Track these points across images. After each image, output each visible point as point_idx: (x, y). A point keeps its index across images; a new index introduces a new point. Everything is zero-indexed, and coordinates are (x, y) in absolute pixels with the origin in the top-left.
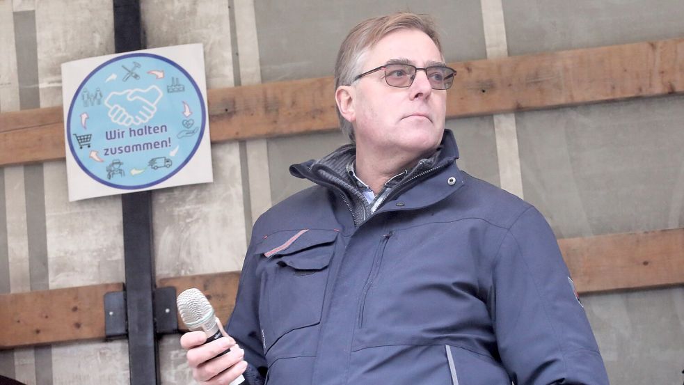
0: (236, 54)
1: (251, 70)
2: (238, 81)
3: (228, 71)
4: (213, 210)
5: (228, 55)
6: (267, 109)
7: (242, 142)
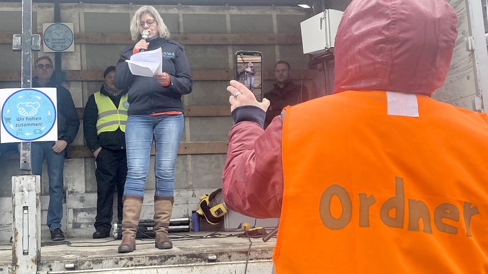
0: (80, 26)
1: (83, 29)
2: (80, 31)
3: (78, 29)
4: (74, 57)
5: (78, 26)
6: (86, 38)
7: (81, 44)
